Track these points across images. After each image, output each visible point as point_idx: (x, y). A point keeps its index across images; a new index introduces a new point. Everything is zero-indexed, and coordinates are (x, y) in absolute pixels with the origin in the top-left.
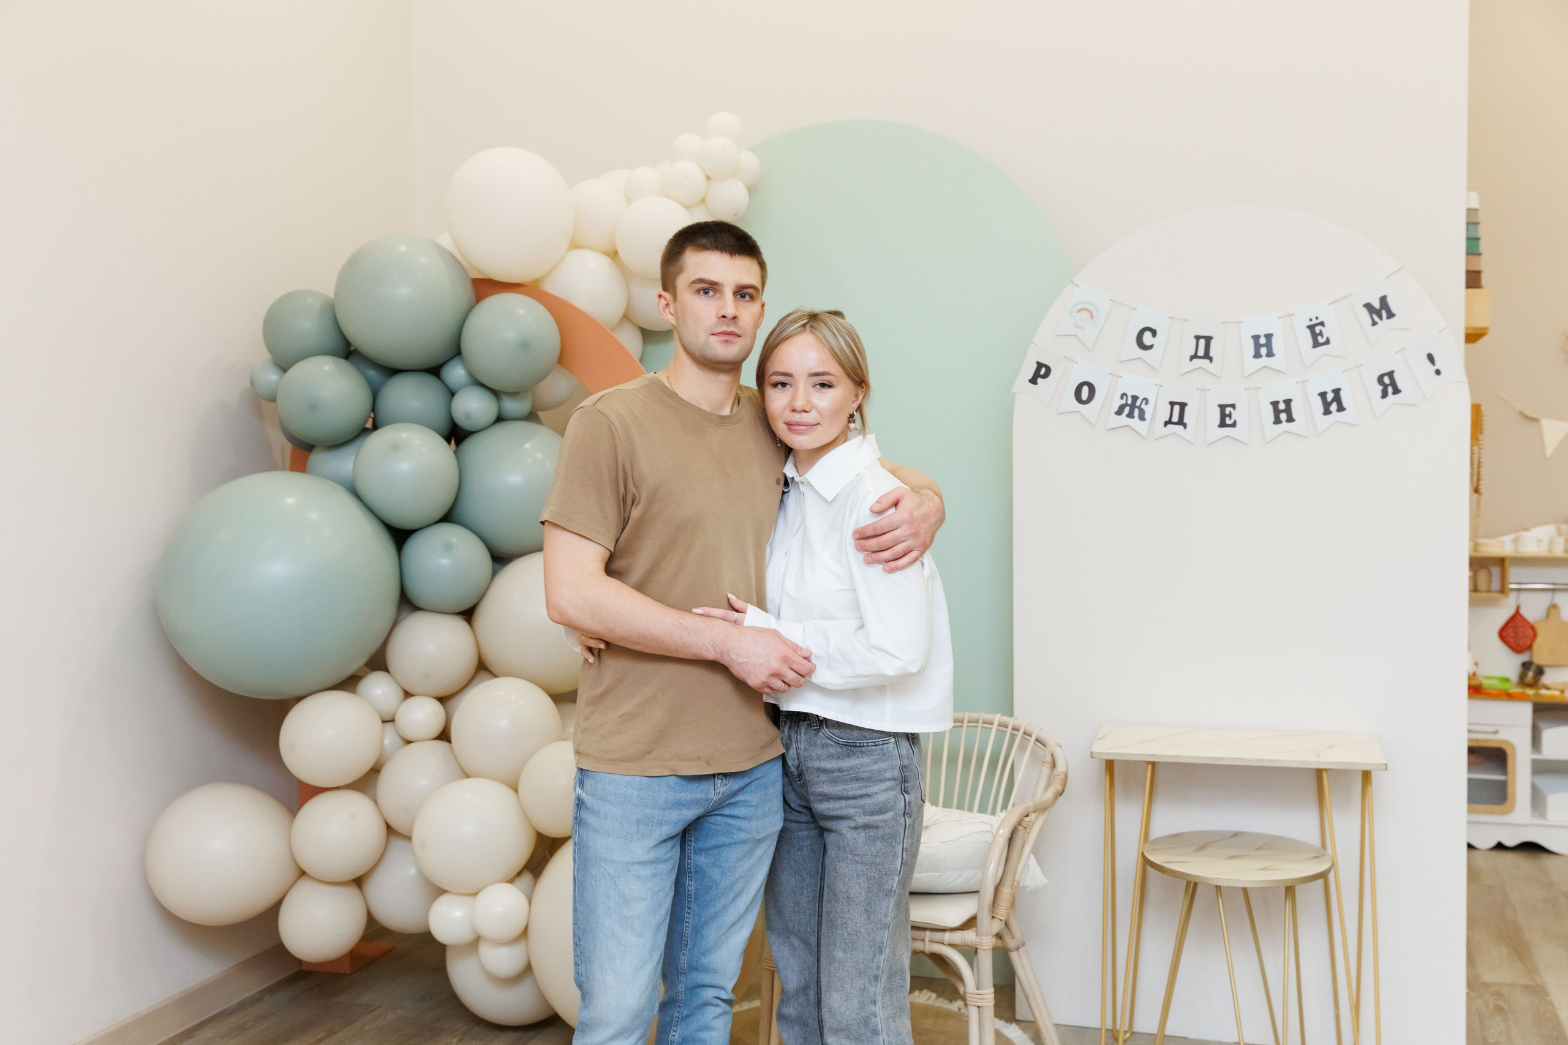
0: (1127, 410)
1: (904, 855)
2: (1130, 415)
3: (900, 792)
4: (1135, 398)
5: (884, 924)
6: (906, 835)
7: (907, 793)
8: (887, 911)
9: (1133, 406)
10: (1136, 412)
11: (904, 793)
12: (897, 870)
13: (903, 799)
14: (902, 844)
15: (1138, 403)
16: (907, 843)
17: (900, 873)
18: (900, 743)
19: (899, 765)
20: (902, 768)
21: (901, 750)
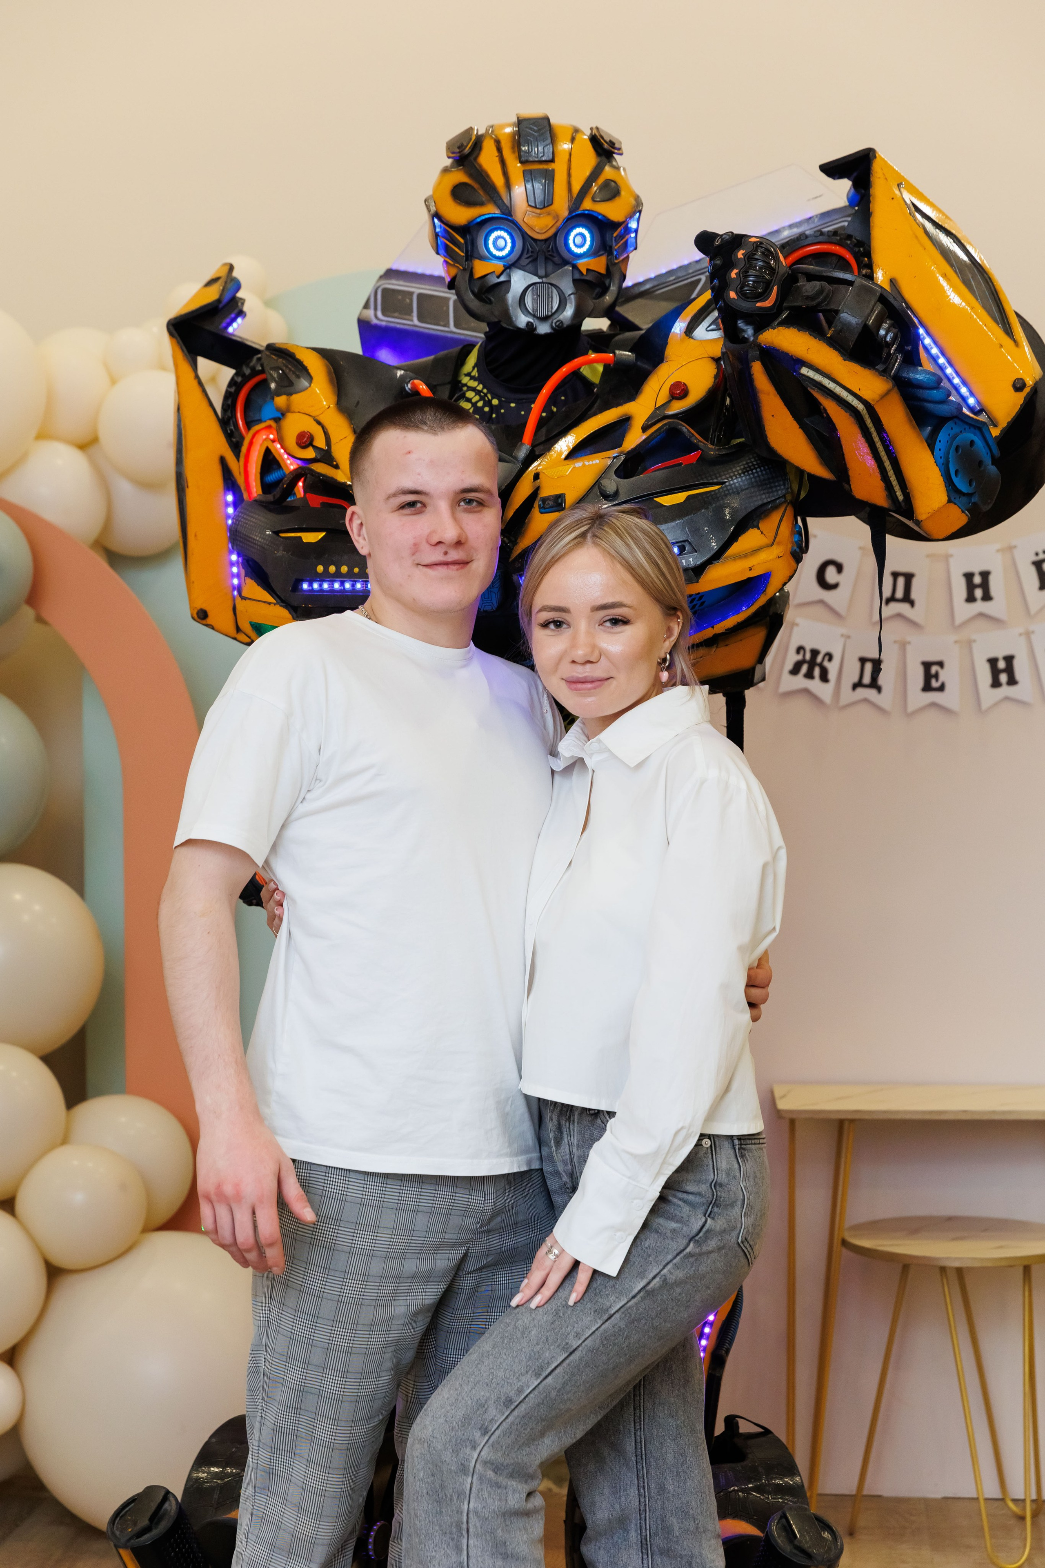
0: (804, 668)
1: (655, 1282)
2: (809, 675)
4: (815, 653)
5: (567, 1344)
6: (675, 1261)
7: (713, 1219)
8: (583, 1331)
9: (812, 664)
10: (817, 672)
11: (707, 1216)
12: (631, 1291)
13: (701, 1222)
14: (661, 1267)
15: (819, 659)
16: (669, 1271)
17: (634, 1297)
18: (718, 1149)
19: (711, 1181)
20: (715, 1186)
21: (719, 1160)
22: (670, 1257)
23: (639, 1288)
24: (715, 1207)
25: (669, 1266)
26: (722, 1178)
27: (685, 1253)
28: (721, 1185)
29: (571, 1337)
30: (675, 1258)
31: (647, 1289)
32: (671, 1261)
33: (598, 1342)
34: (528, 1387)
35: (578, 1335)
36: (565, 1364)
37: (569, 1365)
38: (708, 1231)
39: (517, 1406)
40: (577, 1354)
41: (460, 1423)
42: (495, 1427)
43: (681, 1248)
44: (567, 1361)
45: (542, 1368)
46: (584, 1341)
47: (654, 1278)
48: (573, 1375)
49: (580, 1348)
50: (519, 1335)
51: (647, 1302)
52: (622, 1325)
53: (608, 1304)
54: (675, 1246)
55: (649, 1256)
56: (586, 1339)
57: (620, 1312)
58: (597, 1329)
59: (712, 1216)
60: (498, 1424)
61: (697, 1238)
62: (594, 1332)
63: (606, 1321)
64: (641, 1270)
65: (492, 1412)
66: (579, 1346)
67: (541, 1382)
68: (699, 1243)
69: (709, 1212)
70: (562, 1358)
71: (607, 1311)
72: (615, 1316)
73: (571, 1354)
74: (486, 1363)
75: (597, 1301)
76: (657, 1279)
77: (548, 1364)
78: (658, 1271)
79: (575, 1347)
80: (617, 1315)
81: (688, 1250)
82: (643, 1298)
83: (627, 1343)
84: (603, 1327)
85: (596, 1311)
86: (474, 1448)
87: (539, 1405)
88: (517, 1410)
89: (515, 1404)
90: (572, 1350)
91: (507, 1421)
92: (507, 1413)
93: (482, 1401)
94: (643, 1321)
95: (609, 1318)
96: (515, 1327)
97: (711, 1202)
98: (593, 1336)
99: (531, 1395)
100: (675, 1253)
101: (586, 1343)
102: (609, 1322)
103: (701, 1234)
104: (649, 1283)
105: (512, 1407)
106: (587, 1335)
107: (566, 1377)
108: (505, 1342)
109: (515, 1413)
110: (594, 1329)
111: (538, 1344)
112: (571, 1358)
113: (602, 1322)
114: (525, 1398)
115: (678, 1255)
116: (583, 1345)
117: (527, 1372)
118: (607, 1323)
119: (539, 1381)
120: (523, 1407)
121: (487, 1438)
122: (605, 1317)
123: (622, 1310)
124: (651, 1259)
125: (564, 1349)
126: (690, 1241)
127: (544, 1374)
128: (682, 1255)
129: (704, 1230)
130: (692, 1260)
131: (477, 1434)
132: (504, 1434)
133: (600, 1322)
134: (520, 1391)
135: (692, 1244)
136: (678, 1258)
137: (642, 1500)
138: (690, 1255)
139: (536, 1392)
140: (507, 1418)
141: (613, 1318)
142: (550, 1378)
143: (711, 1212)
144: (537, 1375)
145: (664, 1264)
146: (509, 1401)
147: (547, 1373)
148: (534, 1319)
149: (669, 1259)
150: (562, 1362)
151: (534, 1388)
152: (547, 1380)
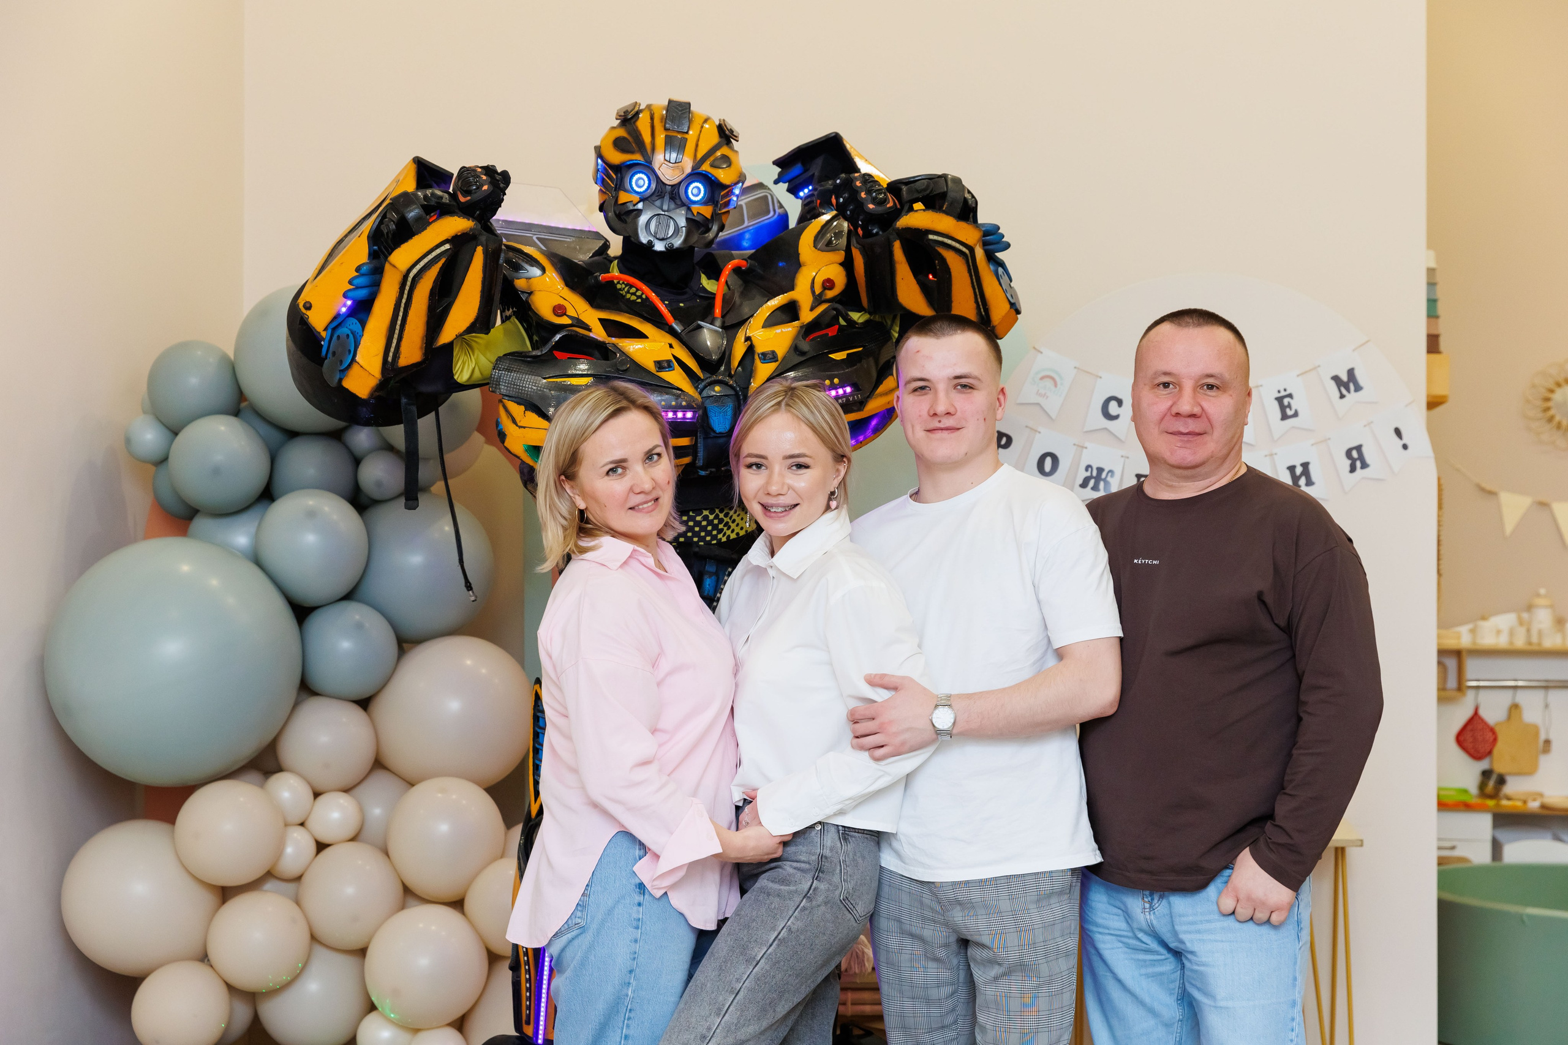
18: (825, 832)
19: (818, 853)
20: (821, 858)
21: (825, 840)
22: (791, 913)
23: (773, 938)
24: (820, 874)
25: (791, 919)
26: (827, 852)
27: (800, 907)
28: (826, 858)
29: (733, 982)
30: (794, 912)
31: (780, 937)
32: (792, 915)
34: (714, 1024)
35: (738, 980)
36: (734, 1003)
37: (738, 1003)
38: (815, 889)
39: (710, 1040)
40: (741, 994)
43: (797, 904)
44: (736, 1001)
45: (720, 1009)
46: (744, 983)
47: (781, 929)
49: (742, 989)
51: (781, 947)
52: (767, 967)
53: (754, 954)
54: (792, 905)
55: (776, 914)
56: (745, 982)
57: (764, 958)
58: (750, 973)
61: (809, 895)
62: (749, 976)
63: (756, 966)
66: (741, 988)
68: (810, 899)
70: (732, 999)
71: (755, 958)
72: (761, 961)
73: (737, 994)
75: (747, 953)
76: (785, 929)
77: (723, 1005)
78: (784, 923)
79: (738, 989)
80: (762, 961)
81: (802, 905)
82: (778, 945)
83: (774, 982)
84: (754, 970)
85: (747, 961)
89: (708, 1038)
90: (737, 992)
94: (782, 963)
95: (757, 964)
97: (818, 869)
98: (749, 979)
100: (794, 908)
101: (745, 984)
102: (758, 966)
103: (811, 892)
104: (778, 933)
105: (707, 1041)
106: (745, 979)
107: (738, 1013)
110: (748, 973)
111: (713, 992)
112: (737, 998)
113: (752, 967)
114: (714, 1034)
115: (796, 910)
116: (743, 986)
117: (712, 1014)
118: (756, 968)
119: (720, 1019)
122: (754, 963)
123: (765, 956)
125: (731, 992)
126: (804, 898)
129: (812, 888)
130: (807, 912)
134: (709, 1029)
135: (804, 900)
136: (797, 911)
138: (804, 908)
139: (720, 1027)
141: (760, 963)
142: (727, 1015)
143: (818, 876)
144: (718, 1015)
146: (704, 1037)
147: (724, 1012)
149: (791, 915)
150: (732, 1002)
151: (718, 1026)
152: (725, 1017)
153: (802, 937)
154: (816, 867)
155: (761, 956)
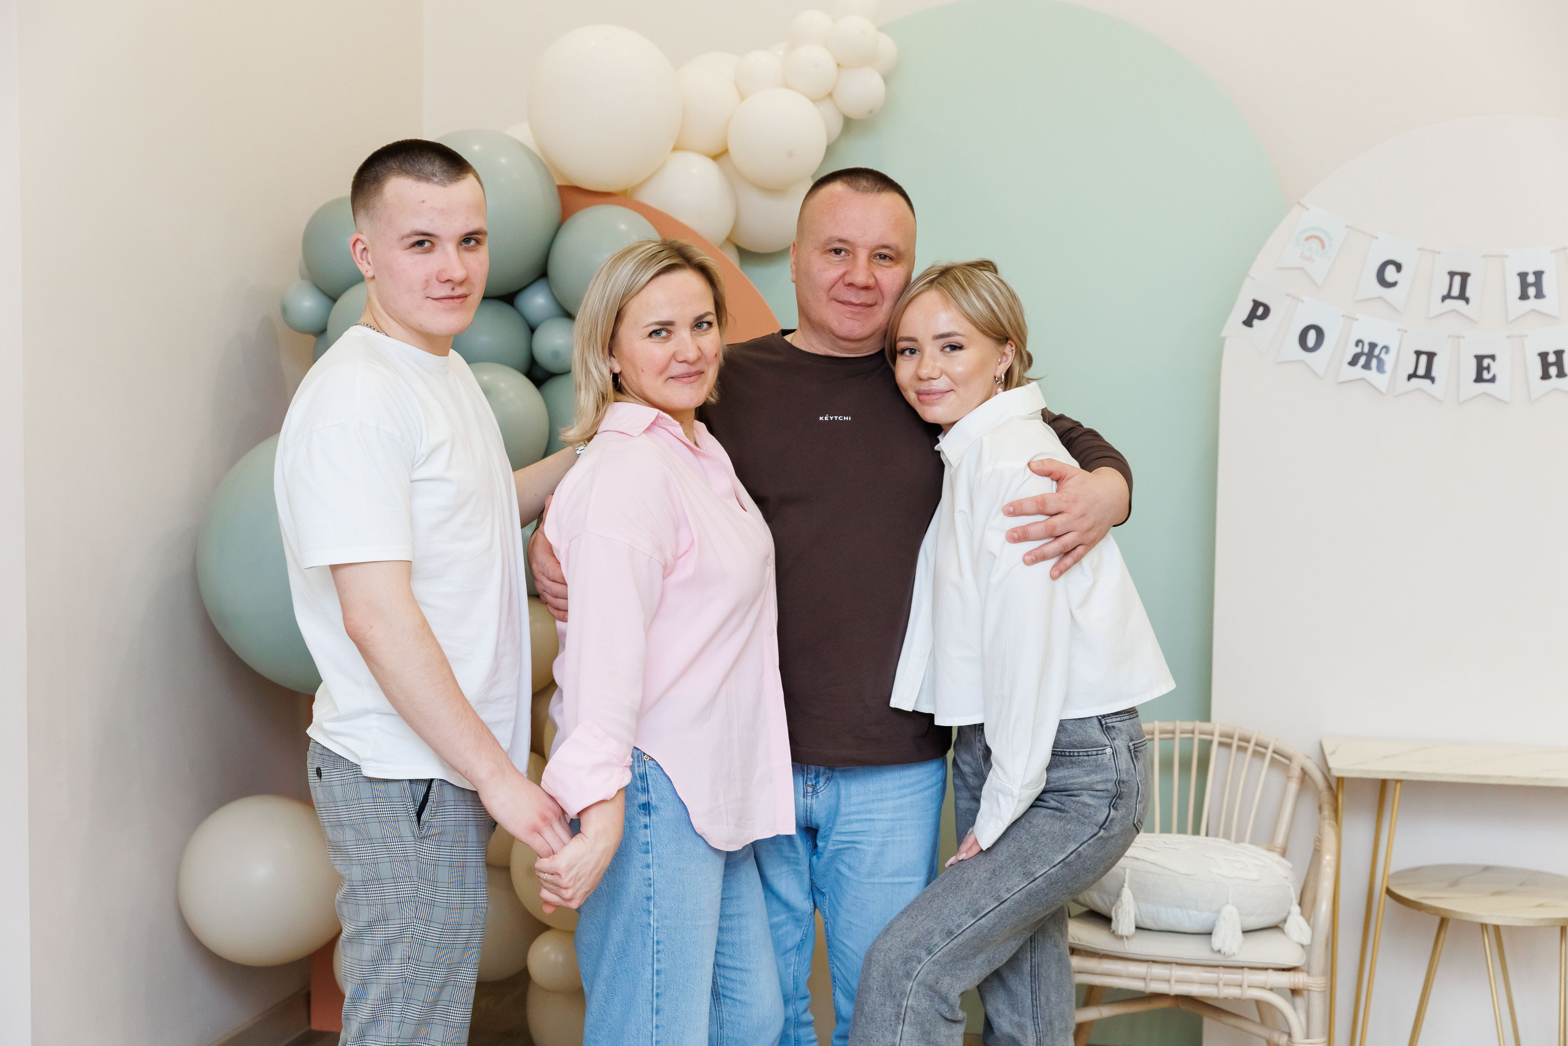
0: (1363, 360)
1: (1072, 856)
2: (1367, 366)
3: (1108, 805)
4: (1373, 345)
5: (999, 896)
6: (1089, 842)
7: (1116, 809)
8: (1013, 888)
9: (1370, 356)
10: (1374, 362)
11: (1111, 807)
12: (1053, 862)
13: (1107, 813)
14: (1078, 845)
15: (1376, 352)
16: (1084, 849)
17: (1054, 866)
18: (1118, 755)
19: (1115, 780)
20: (1118, 783)
21: (1119, 763)
22: (1085, 838)
23: (1059, 860)
24: (1118, 800)
25: (1084, 845)
26: (1124, 777)
27: (1097, 836)
28: (1123, 782)
29: (1003, 891)
30: (1089, 839)
31: (1066, 861)
33: (1023, 897)
34: (966, 924)
35: (1008, 890)
36: (996, 911)
37: (999, 911)
38: (1112, 820)
39: (956, 937)
40: (1006, 904)
41: (912, 943)
42: (937, 950)
43: (1094, 831)
44: (998, 909)
45: (978, 912)
46: (1013, 895)
47: (1072, 853)
48: (1002, 918)
49: (1009, 900)
50: (964, 885)
51: (1065, 870)
52: (1044, 886)
53: (1034, 870)
54: (1089, 829)
55: (1070, 836)
57: (1043, 877)
58: (1024, 888)
59: (1115, 806)
60: (940, 948)
61: (1106, 824)
62: (1021, 889)
63: (1031, 882)
64: (1062, 846)
65: (937, 939)
66: (1008, 899)
67: (976, 921)
68: (1107, 829)
69: (1113, 802)
70: (994, 906)
71: (1033, 874)
73: (1002, 903)
74: (937, 902)
75: (1026, 867)
76: (1074, 854)
77: (983, 909)
78: (1075, 848)
79: (1005, 899)
80: (1040, 879)
81: (1100, 834)
82: (1062, 867)
83: (1045, 899)
84: (1029, 886)
85: (1024, 874)
86: (919, 963)
87: (973, 938)
88: (956, 939)
89: (955, 935)
90: (1002, 901)
91: (947, 946)
92: (948, 942)
93: (931, 930)
94: (1060, 884)
95: (1034, 881)
96: (962, 878)
97: (1115, 796)
98: (1020, 892)
99: (968, 930)
100: (1091, 835)
101: (1014, 896)
102: (1034, 883)
103: (1108, 822)
104: (1067, 857)
105: (953, 937)
106: (1015, 891)
107: (997, 920)
108: (953, 888)
109: (955, 941)
110: (1021, 887)
111: (977, 893)
112: (1002, 906)
113: (1028, 883)
114: (962, 932)
115: (1092, 837)
116: (1012, 898)
117: (966, 913)
118: (1032, 884)
119: (974, 921)
120: (961, 938)
121: (930, 957)
123: (1045, 875)
124: (1071, 838)
125: (997, 899)
126: (1100, 826)
127: (979, 916)
128: (1095, 838)
129: (1109, 818)
130: (1101, 841)
131: (923, 953)
132: (944, 955)
133: (1026, 883)
134: (959, 926)
135: (1102, 830)
136: (1092, 839)
137: (1035, 1010)
138: (1101, 837)
139: (972, 928)
140: (947, 944)
141: (1037, 881)
142: (983, 919)
143: (1115, 802)
144: (974, 916)
145: (1080, 843)
146: (950, 933)
147: (981, 915)
148: (976, 874)
149: (1085, 840)
150: (994, 908)
151: (971, 925)
152: (981, 921)
153: (1089, 863)
154: (1115, 795)
155: (1041, 874)
